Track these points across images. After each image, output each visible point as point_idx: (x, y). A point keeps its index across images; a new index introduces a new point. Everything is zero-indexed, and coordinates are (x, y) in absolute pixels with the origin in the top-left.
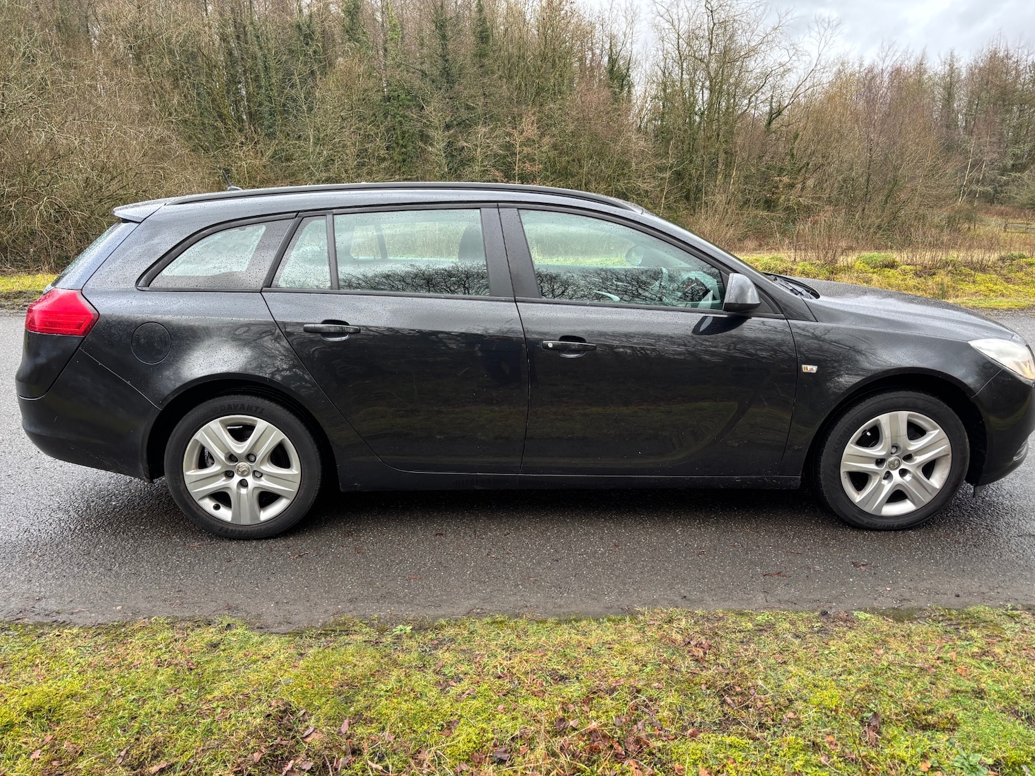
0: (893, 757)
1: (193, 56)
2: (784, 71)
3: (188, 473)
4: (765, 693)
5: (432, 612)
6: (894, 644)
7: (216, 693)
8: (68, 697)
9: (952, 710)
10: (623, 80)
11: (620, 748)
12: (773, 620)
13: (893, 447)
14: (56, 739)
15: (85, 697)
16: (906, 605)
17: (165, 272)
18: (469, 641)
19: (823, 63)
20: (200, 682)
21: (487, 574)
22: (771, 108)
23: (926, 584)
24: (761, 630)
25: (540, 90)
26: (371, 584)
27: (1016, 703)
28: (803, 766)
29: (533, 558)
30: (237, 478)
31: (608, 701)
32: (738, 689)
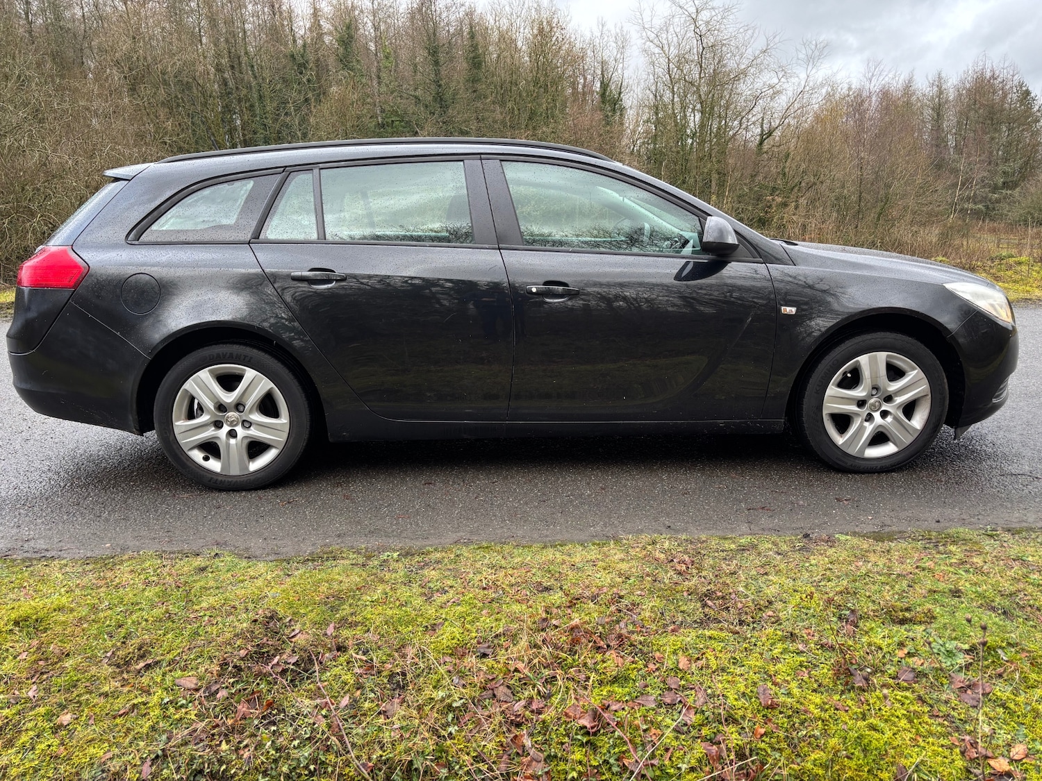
0: (870, 645)
1: (188, 86)
2: (774, 93)
3: (177, 423)
4: (746, 596)
5: (419, 543)
6: (873, 558)
7: (204, 605)
8: (55, 610)
9: (929, 606)
10: (615, 105)
11: (602, 643)
12: (756, 542)
13: (873, 388)
14: (43, 643)
15: (72, 610)
16: (887, 529)
17: (154, 227)
18: (455, 563)
19: (811, 84)
20: (187, 596)
21: (475, 513)
22: (762, 130)
23: (909, 513)
24: (743, 550)
25: (532, 116)
26: (359, 523)
27: (993, 601)
28: (781, 653)
29: (520, 500)
30: (226, 429)
31: (591, 605)
32: (719, 594)
